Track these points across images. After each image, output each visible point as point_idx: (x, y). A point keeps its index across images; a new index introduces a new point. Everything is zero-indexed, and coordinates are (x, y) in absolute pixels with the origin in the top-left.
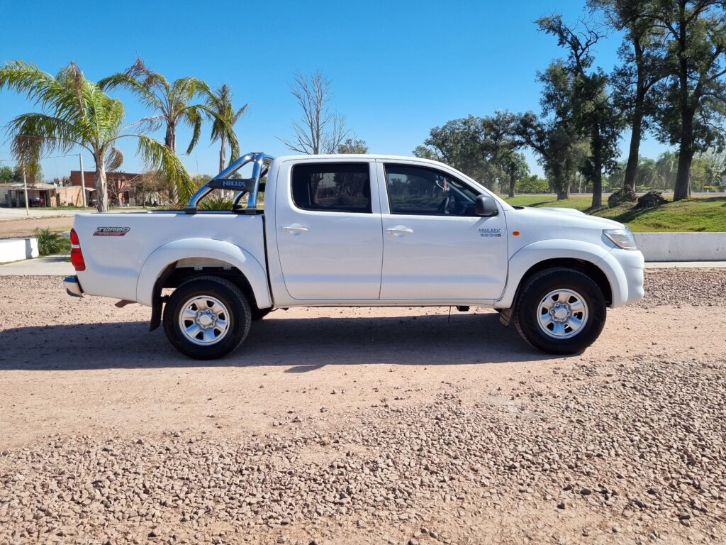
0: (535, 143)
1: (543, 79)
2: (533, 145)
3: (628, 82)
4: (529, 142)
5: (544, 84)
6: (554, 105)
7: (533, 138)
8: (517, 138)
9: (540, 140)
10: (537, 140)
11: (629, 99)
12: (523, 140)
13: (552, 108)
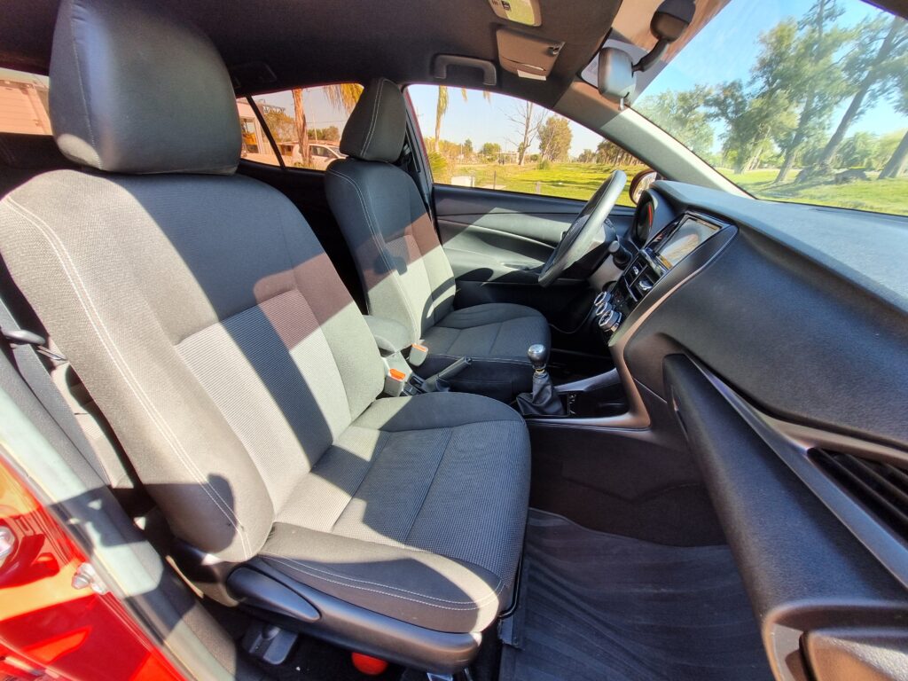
0: (730, 115)
1: (763, 41)
2: (727, 117)
3: (873, 39)
4: (724, 114)
5: (763, 47)
6: (765, 73)
7: (730, 109)
8: (714, 110)
9: (736, 112)
10: (733, 112)
11: (864, 61)
12: (720, 112)
13: (762, 76)
